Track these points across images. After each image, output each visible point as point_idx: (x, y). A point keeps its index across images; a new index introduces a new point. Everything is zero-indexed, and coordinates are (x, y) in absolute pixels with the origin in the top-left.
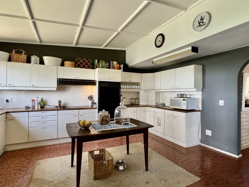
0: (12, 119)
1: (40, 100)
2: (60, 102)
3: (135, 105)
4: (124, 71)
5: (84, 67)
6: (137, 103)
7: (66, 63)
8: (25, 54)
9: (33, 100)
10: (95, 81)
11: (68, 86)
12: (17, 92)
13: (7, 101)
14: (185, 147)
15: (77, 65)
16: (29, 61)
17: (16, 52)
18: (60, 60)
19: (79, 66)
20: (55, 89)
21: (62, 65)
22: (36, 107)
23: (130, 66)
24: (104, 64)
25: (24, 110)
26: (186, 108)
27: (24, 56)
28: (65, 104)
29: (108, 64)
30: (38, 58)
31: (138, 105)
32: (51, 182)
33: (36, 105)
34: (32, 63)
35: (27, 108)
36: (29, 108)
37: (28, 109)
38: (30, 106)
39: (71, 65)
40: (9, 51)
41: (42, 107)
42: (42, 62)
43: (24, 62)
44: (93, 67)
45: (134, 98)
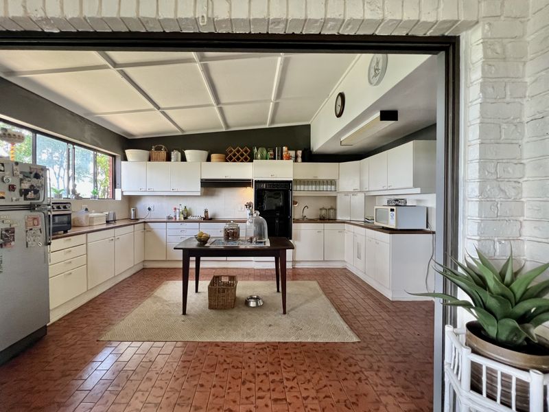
0: (150, 230)
1: (182, 209)
2: (206, 212)
3: (329, 219)
4: (304, 160)
5: (238, 160)
6: (332, 217)
7: (213, 156)
8: (165, 150)
9: (175, 209)
10: (250, 180)
11: (217, 189)
12: (159, 198)
13: (149, 209)
14: (391, 299)
15: (228, 159)
16: (169, 159)
17: (156, 150)
18: (205, 153)
19: (230, 159)
20: (199, 194)
21: (209, 159)
22: (178, 218)
23: (314, 151)
24: (265, 152)
25: (165, 220)
26: (395, 225)
27: (163, 154)
28: (215, 215)
29: (272, 153)
30: (180, 154)
31: (333, 220)
32: (166, 301)
33: (178, 215)
34: (172, 160)
35: (169, 218)
36: (172, 218)
37: (170, 220)
38: (173, 216)
39: (219, 158)
40: (149, 149)
41: (185, 218)
42: (184, 159)
43: (163, 160)
44: (251, 158)
45: (325, 207)
